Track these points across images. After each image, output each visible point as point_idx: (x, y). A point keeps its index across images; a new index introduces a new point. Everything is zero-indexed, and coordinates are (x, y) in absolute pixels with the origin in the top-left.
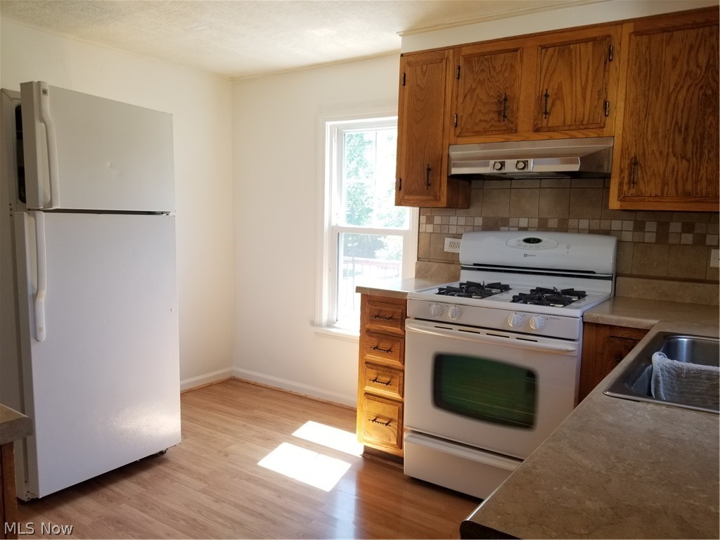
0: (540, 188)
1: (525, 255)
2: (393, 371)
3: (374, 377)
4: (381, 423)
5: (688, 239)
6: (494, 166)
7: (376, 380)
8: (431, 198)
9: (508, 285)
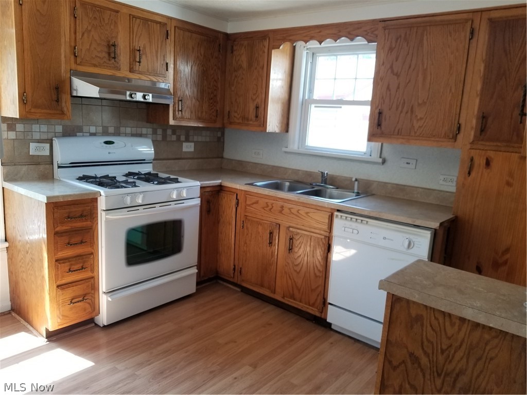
0: (102, 106)
1: (109, 153)
2: (84, 257)
3: (67, 269)
4: (78, 302)
5: (174, 138)
6: (131, 96)
7: (70, 271)
8: (58, 112)
9: (116, 177)
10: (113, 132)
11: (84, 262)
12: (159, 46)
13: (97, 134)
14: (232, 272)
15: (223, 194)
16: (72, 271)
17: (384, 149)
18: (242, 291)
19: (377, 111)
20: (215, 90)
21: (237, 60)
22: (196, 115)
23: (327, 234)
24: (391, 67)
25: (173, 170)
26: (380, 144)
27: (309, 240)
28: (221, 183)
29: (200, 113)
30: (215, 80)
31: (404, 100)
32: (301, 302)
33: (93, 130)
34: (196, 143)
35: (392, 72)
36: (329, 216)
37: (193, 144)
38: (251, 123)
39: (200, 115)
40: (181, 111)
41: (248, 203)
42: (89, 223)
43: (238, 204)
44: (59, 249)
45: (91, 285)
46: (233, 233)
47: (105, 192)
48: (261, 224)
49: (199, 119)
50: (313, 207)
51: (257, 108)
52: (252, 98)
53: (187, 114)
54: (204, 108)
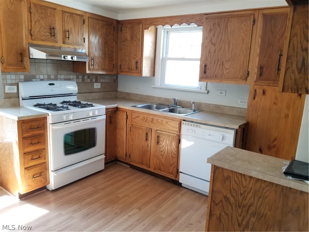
0: (47, 63)
1: (52, 90)
2: (40, 151)
3: (30, 158)
4: (37, 177)
5: (89, 80)
6: (64, 57)
7: (32, 159)
8: (22, 68)
9: (56, 104)
10: (53, 78)
11: (40, 154)
12: (80, 28)
13: (44, 80)
14: (125, 157)
15: (118, 112)
16: (33, 159)
17: (208, 85)
18: (131, 167)
19: (204, 65)
20: (112, 53)
21: (124, 35)
22: (101, 67)
23: (178, 134)
24: (211, 40)
25: (89, 99)
26: (206, 83)
27: (168, 137)
28: (117, 106)
29: (104, 66)
30: (112, 47)
31: (218, 58)
32: (164, 172)
33: (42, 77)
34: (101, 83)
35: (212, 43)
36: (179, 123)
37: (100, 84)
38: (133, 71)
39: (104, 67)
40: (93, 65)
41: (133, 117)
42: (42, 131)
43: (127, 118)
44: (26, 147)
45: (44, 167)
46: (125, 134)
47: (51, 113)
48: (141, 129)
49: (103, 69)
50: (170, 118)
51: (137, 63)
52: (133, 57)
53: (96, 67)
54: (106, 63)
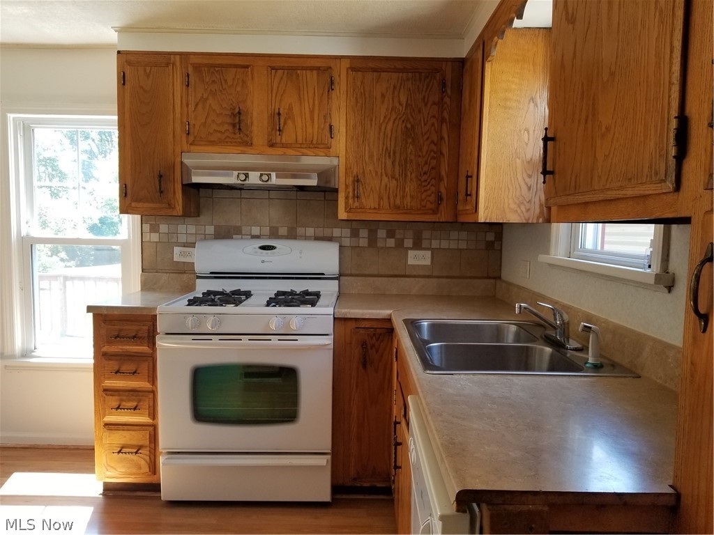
0: (269, 198)
1: (263, 262)
2: (140, 393)
4: (129, 453)
6: (238, 177)
7: (119, 407)
8: (164, 205)
9: (250, 292)
11: (139, 401)
12: (317, 102)
16: (122, 409)
20: (433, 158)
22: (389, 202)
25: (387, 293)
28: (390, 315)
34: (433, 250)
37: (428, 254)
44: (106, 376)
45: (149, 435)
49: (395, 209)
53: (371, 202)
54: (407, 189)
